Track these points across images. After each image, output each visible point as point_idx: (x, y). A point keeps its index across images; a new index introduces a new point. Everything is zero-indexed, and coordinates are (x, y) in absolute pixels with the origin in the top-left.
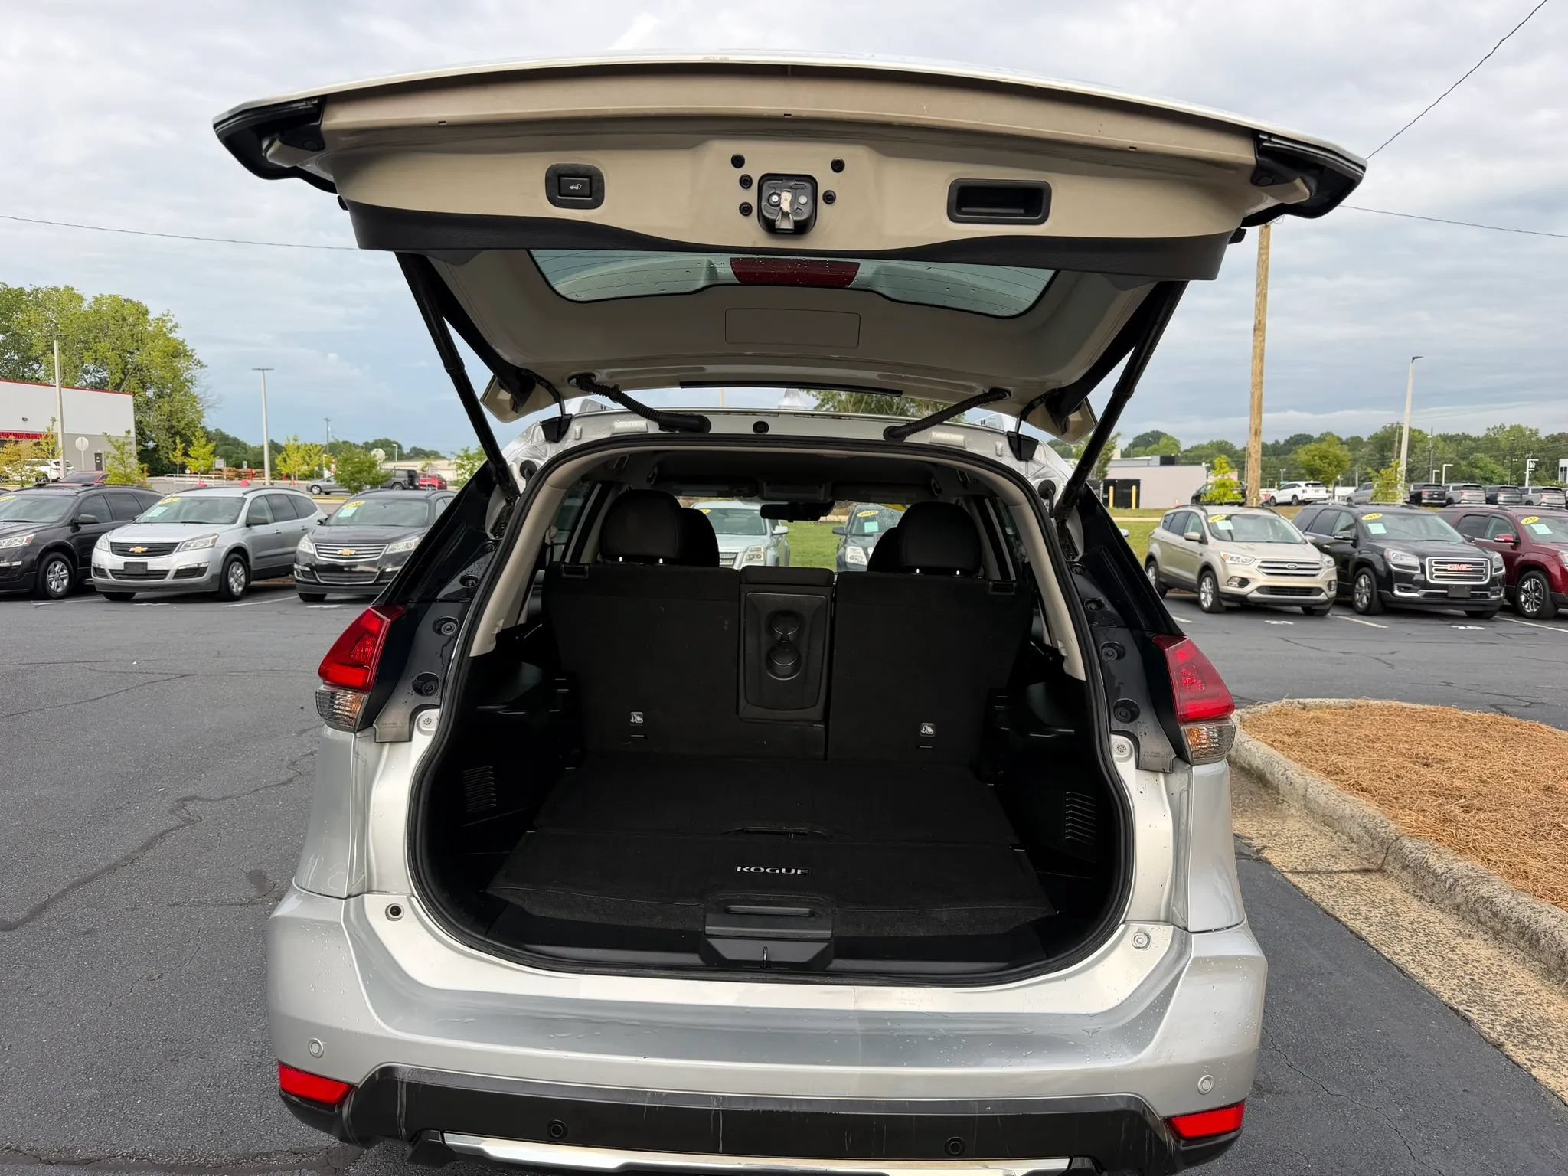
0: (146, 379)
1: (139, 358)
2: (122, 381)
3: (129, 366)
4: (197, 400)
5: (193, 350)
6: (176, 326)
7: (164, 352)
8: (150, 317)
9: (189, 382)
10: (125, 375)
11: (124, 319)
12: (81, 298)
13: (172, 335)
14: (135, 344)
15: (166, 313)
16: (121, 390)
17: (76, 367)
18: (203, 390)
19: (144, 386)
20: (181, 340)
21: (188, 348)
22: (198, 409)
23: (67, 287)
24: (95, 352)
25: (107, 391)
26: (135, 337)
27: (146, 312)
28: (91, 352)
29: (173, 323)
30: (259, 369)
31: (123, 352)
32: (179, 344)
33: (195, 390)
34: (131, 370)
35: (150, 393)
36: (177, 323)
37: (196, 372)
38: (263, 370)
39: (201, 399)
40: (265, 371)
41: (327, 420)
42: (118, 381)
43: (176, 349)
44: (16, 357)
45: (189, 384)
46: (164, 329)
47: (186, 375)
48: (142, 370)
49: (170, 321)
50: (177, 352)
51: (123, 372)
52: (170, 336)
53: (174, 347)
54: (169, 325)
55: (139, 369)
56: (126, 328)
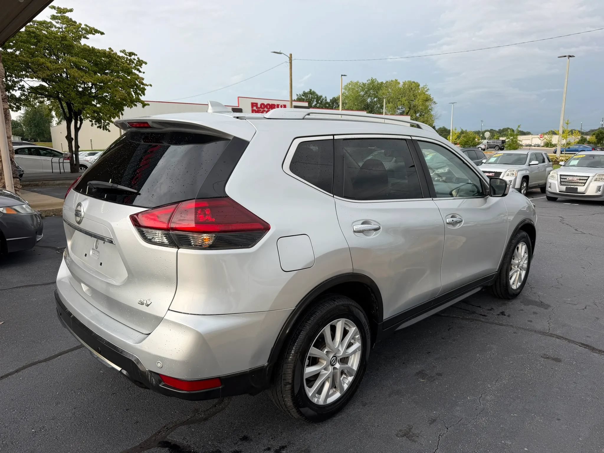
0: (417, 110)
1: (415, 102)
2: (409, 111)
3: (411, 106)
4: (432, 116)
5: (433, 98)
6: (428, 90)
7: (423, 99)
8: (420, 87)
9: (430, 110)
10: (410, 109)
11: (412, 89)
12: (399, 83)
13: (427, 93)
14: (414, 98)
15: (425, 85)
16: (408, 115)
17: (395, 107)
18: (435, 112)
19: (415, 112)
20: (429, 94)
21: (431, 97)
22: (433, 120)
23: (396, 80)
24: (401, 102)
25: (404, 115)
26: (414, 95)
27: (419, 85)
28: (400, 102)
29: (427, 88)
30: (451, 103)
31: (410, 101)
32: (428, 96)
33: (432, 113)
34: (412, 107)
35: (418, 115)
36: (428, 89)
37: (433, 106)
38: (453, 103)
39: (433, 116)
40: (454, 104)
41: (482, 121)
42: (407, 111)
43: (427, 98)
44: (379, 106)
45: (430, 111)
46: (424, 91)
47: (430, 107)
48: (415, 107)
49: (426, 88)
50: (428, 99)
51: (409, 108)
52: (426, 93)
53: (426, 97)
54: (426, 89)
55: (414, 106)
56: (412, 92)
